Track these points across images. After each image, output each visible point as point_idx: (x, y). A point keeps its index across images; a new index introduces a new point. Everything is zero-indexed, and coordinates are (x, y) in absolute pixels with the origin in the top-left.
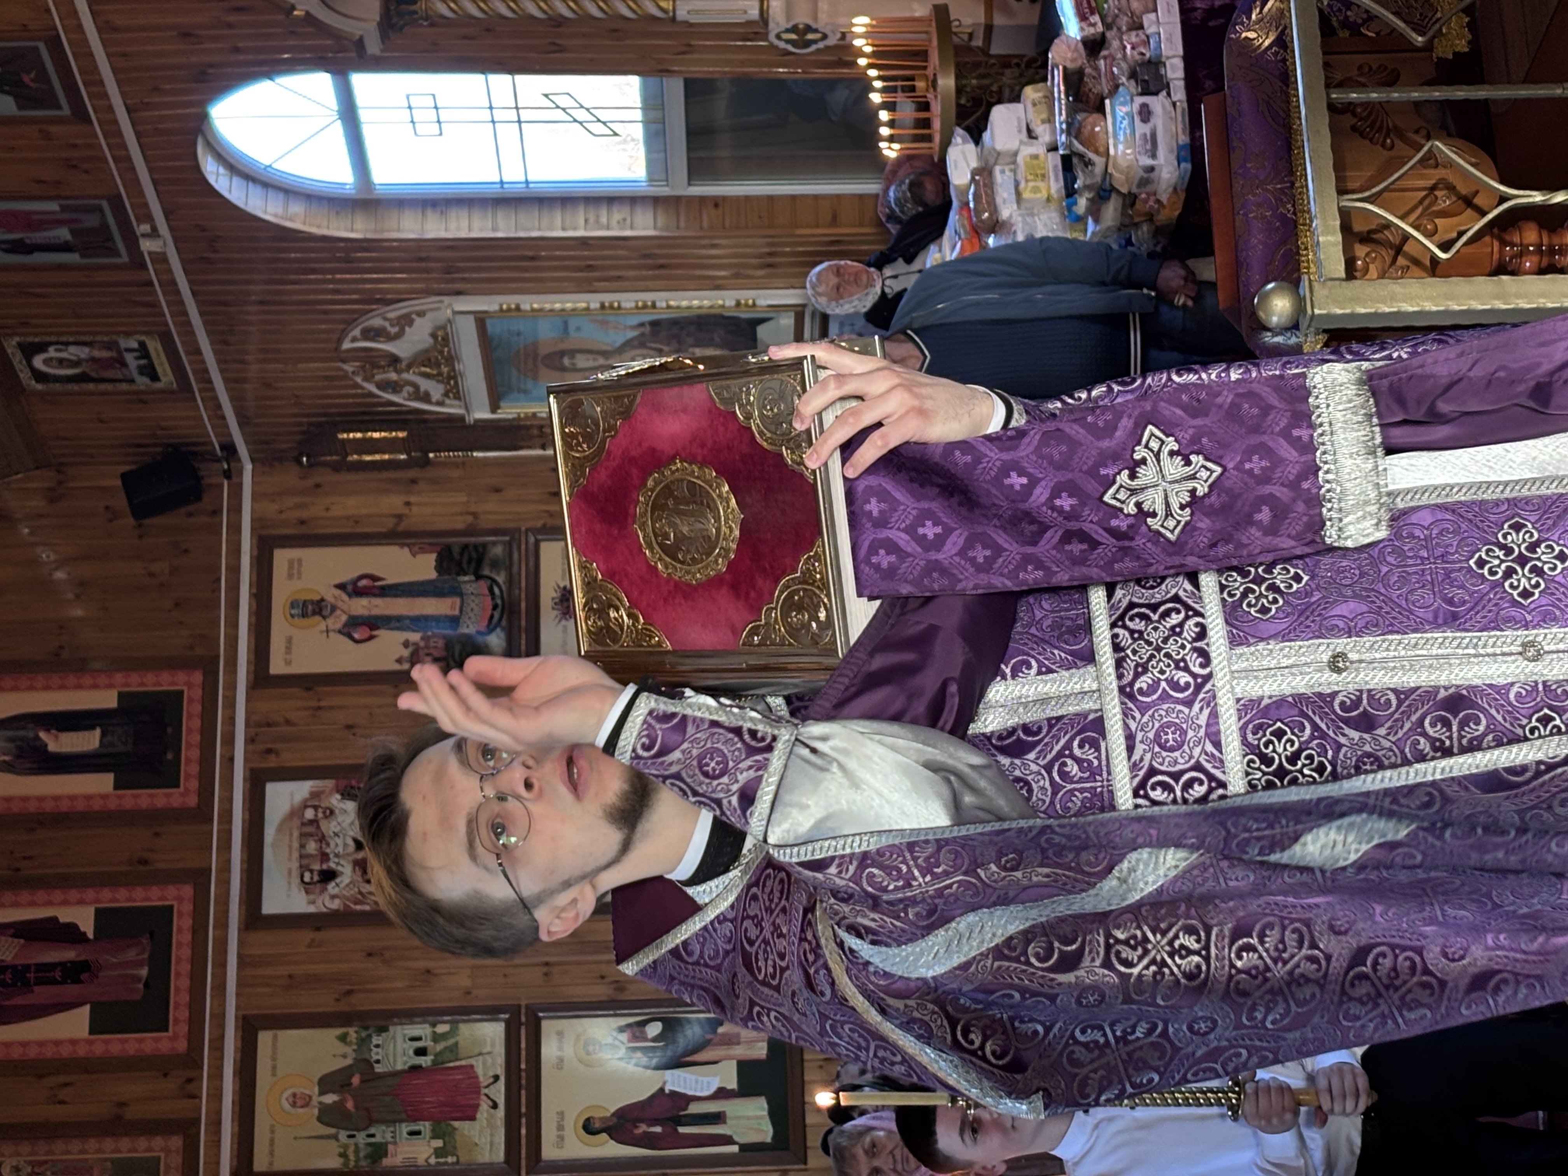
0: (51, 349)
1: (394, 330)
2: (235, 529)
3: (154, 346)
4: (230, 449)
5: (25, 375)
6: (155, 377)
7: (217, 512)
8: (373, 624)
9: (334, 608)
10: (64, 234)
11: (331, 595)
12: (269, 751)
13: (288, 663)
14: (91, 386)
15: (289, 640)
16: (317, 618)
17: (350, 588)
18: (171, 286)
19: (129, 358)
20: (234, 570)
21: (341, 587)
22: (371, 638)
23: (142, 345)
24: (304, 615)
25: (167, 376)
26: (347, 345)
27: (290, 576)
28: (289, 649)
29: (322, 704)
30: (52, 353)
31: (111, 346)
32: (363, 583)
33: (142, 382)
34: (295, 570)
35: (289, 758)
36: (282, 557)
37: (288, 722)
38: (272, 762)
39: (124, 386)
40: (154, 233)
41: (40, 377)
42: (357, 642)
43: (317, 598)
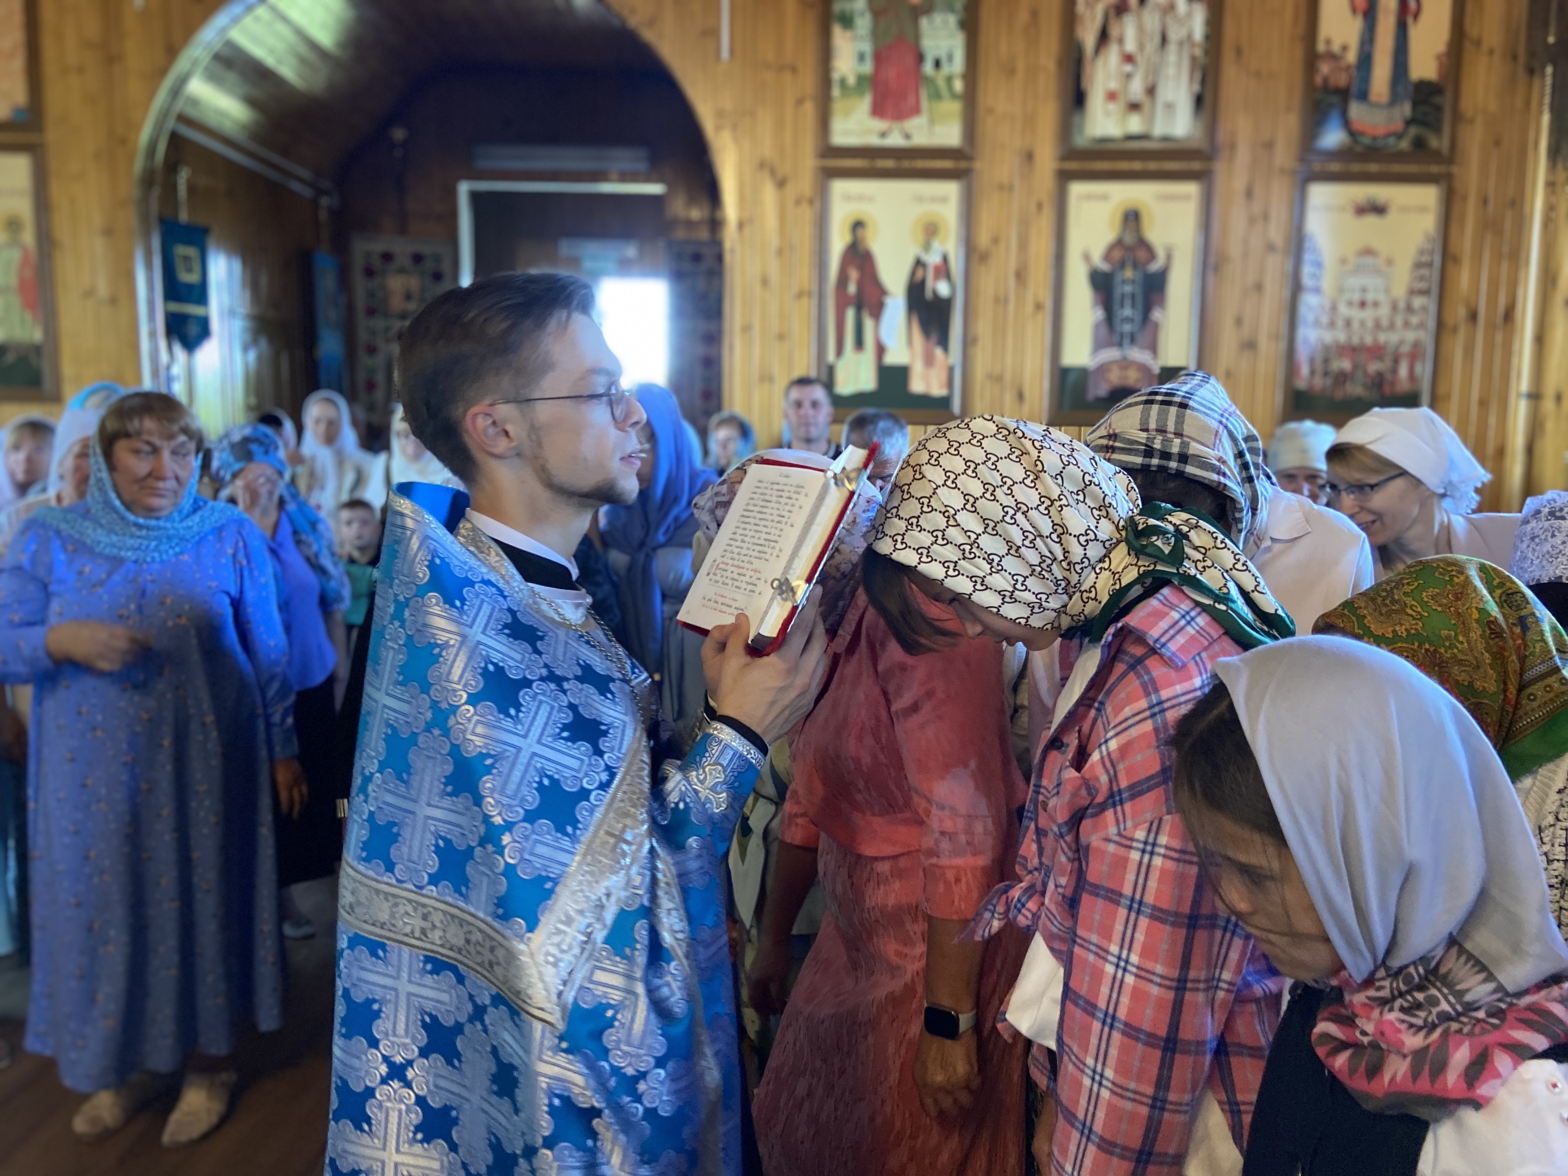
8: (1370, 14)
22: (1355, 11)
32: (1412, 5)
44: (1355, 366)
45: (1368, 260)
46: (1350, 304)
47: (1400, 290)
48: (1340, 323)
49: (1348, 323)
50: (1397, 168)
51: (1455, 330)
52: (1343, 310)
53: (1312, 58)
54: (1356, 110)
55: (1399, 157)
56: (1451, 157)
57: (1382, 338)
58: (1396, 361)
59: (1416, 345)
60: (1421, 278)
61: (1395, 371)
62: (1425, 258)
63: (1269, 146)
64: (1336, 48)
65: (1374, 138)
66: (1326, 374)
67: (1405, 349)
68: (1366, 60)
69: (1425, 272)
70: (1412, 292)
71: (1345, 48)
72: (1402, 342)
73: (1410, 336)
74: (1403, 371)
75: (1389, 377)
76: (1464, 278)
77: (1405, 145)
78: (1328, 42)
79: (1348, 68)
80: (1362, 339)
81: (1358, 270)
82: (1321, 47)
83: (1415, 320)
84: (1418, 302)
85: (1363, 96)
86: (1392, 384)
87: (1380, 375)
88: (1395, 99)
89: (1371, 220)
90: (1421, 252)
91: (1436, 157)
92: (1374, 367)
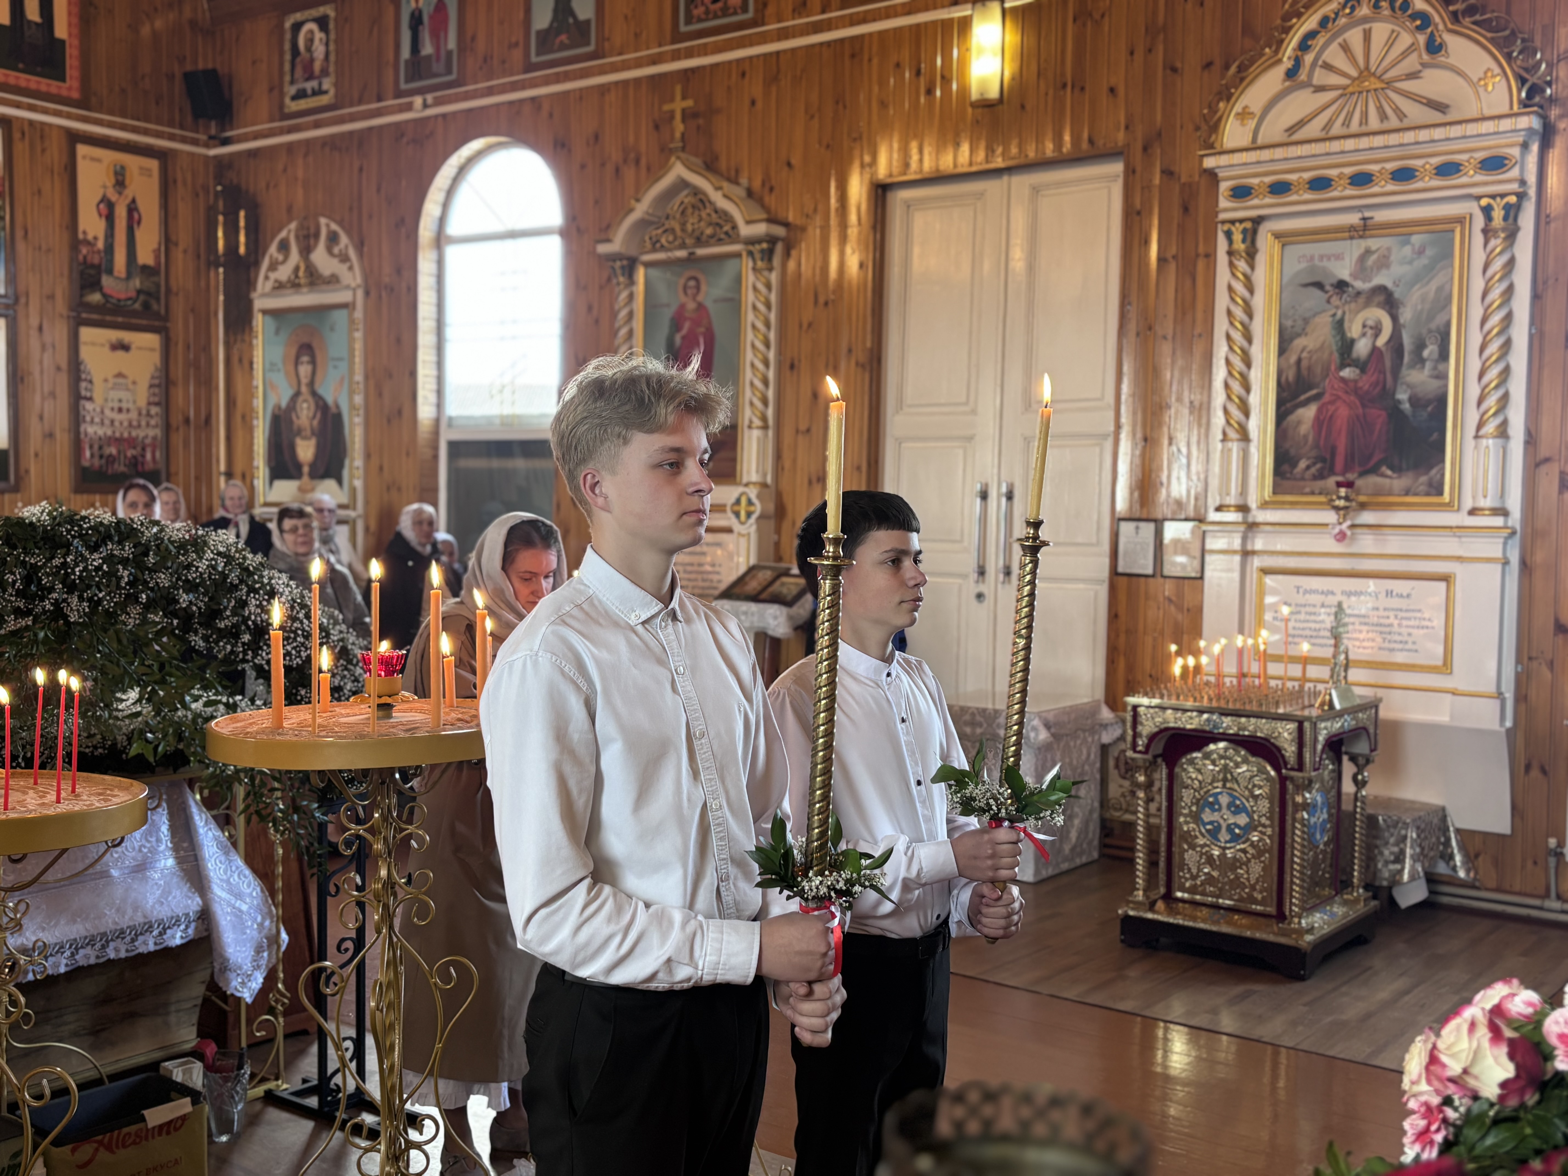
0: (322, 35)
1: (336, 250)
2: (172, 137)
3: (324, 100)
4: (226, 142)
5: (298, 16)
6: (294, 98)
7: (182, 127)
8: (110, 218)
9: (120, 193)
10: (427, 49)
11: (129, 193)
12: (23, 134)
13: (84, 157)
14: (288, 57)
15: (98, 160)
16: (113, 181)
17: (133, 206)
18: (378, 113)
19: (314, 84)
20: (146, 132)
21: (134, 201)
22: (100, 215)
23: (326, 92)
24: (116, 173)
25: (293, 106)
26: (323, 221)
27: (141, 168)
28: (93, 159)
29: (56, 176)
30: (319, 35)
31: (325, 72)
32: (136, 216)
33: (292, 90)
34: (145, 172)
35: (21, 148)
36: (153, 164)
37: (43, 150)
38: (17, 135)
39: (287, 78)
40: (425, 106)
41: (297, 27)
42: (98, 205)
43: (127, 182)
44: (119, 452)
45: (121, 380)
46: (112, 409)
47: (142, 402)
48: (107, 422)
49: (112, 422)
50: (134, 321)
51: (177, 429)
52: (107, 412)
53: (75, 242)
54: (106, 281)
55: (134, 314)
56: (166, 318)
57: (134, 434)
58: (144, 449)
59: (155, 438)
60: (154, 395)
61: (143, 456)
62: (156, 382)
63: (51, 297)
64: (90, 237)
65: (119, 300)
66: (101, 457)
67: (148, 441)
68: (109, 248)
69: (157, 390)
70: (149, 404)
71: (96, 238)
72: (146, 437)
73: (151, 433)
74: (149, 456)
75: (140, 459)
76: (179, 396)
77: (137, 306)
78: (84, 233)
79: (99, 252)
80: (122, 434)
81: (115, 387)
82: (81, 236)
83: (153, 422)
84: (154, 410)
85: (110, 271)
86: (143, 464)
87: (134, 457)
88: (129, 276)
89: (120, 353)
90: (153, 378)
91: (157, 316)
92: (130, 453)
